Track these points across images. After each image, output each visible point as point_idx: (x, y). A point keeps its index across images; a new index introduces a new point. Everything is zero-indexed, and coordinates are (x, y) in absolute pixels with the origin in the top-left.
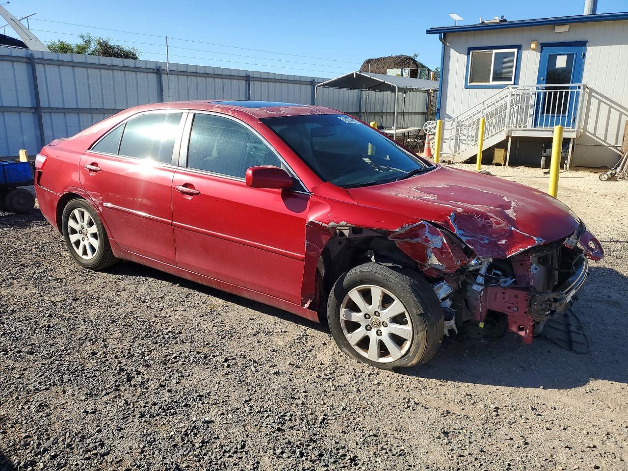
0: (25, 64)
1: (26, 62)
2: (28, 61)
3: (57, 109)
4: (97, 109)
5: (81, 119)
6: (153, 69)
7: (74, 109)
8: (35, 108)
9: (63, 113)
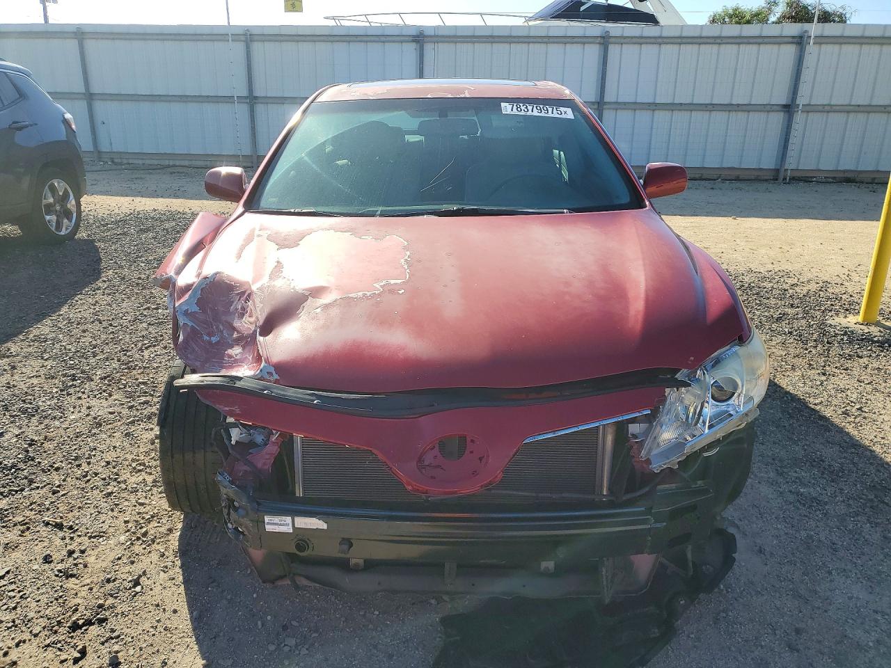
0: (598, 46)
1: (600, 43)
2: (602, 41)
3: (625, 103)
4: (681, 104)
5: (655, 119)
6: (793, 37)
7: (649, 104)
8: (598, 103)
9: (632, 109)
